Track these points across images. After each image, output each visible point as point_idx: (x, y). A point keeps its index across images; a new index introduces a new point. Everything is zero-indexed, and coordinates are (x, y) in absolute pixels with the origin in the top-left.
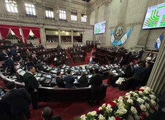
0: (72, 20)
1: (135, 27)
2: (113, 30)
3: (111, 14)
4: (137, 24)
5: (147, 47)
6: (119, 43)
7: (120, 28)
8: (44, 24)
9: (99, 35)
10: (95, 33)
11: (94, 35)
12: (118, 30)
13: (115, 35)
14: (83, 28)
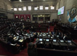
0: (46, 9)
2: (69, 11)
7: (74, 9)
8: (32, 13)
9: (61, 16)
10: (58, 15)
12: (72, 10)
13: (70, 14)
14: (51, 13)
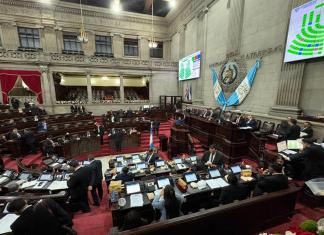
1: (266, 59)
2: (218, 70)
3: (210, 36)
4: (270, 51)
5: (305, 108)
6: (232, 101)
7: (231, 64)
9: (189, 83)
10: (180, 79)
11: (180, 84)
12: (227, 69)
13: (222, 81)
14: (150, 70)
